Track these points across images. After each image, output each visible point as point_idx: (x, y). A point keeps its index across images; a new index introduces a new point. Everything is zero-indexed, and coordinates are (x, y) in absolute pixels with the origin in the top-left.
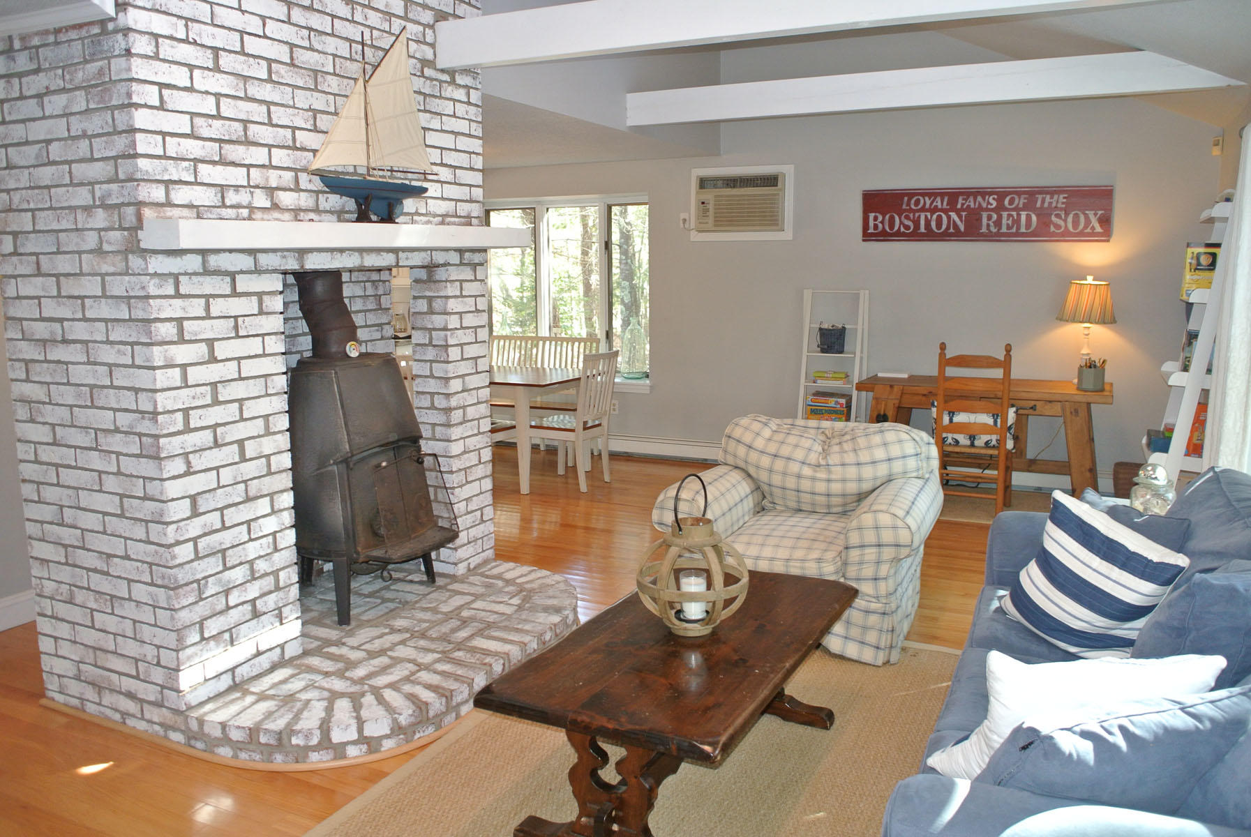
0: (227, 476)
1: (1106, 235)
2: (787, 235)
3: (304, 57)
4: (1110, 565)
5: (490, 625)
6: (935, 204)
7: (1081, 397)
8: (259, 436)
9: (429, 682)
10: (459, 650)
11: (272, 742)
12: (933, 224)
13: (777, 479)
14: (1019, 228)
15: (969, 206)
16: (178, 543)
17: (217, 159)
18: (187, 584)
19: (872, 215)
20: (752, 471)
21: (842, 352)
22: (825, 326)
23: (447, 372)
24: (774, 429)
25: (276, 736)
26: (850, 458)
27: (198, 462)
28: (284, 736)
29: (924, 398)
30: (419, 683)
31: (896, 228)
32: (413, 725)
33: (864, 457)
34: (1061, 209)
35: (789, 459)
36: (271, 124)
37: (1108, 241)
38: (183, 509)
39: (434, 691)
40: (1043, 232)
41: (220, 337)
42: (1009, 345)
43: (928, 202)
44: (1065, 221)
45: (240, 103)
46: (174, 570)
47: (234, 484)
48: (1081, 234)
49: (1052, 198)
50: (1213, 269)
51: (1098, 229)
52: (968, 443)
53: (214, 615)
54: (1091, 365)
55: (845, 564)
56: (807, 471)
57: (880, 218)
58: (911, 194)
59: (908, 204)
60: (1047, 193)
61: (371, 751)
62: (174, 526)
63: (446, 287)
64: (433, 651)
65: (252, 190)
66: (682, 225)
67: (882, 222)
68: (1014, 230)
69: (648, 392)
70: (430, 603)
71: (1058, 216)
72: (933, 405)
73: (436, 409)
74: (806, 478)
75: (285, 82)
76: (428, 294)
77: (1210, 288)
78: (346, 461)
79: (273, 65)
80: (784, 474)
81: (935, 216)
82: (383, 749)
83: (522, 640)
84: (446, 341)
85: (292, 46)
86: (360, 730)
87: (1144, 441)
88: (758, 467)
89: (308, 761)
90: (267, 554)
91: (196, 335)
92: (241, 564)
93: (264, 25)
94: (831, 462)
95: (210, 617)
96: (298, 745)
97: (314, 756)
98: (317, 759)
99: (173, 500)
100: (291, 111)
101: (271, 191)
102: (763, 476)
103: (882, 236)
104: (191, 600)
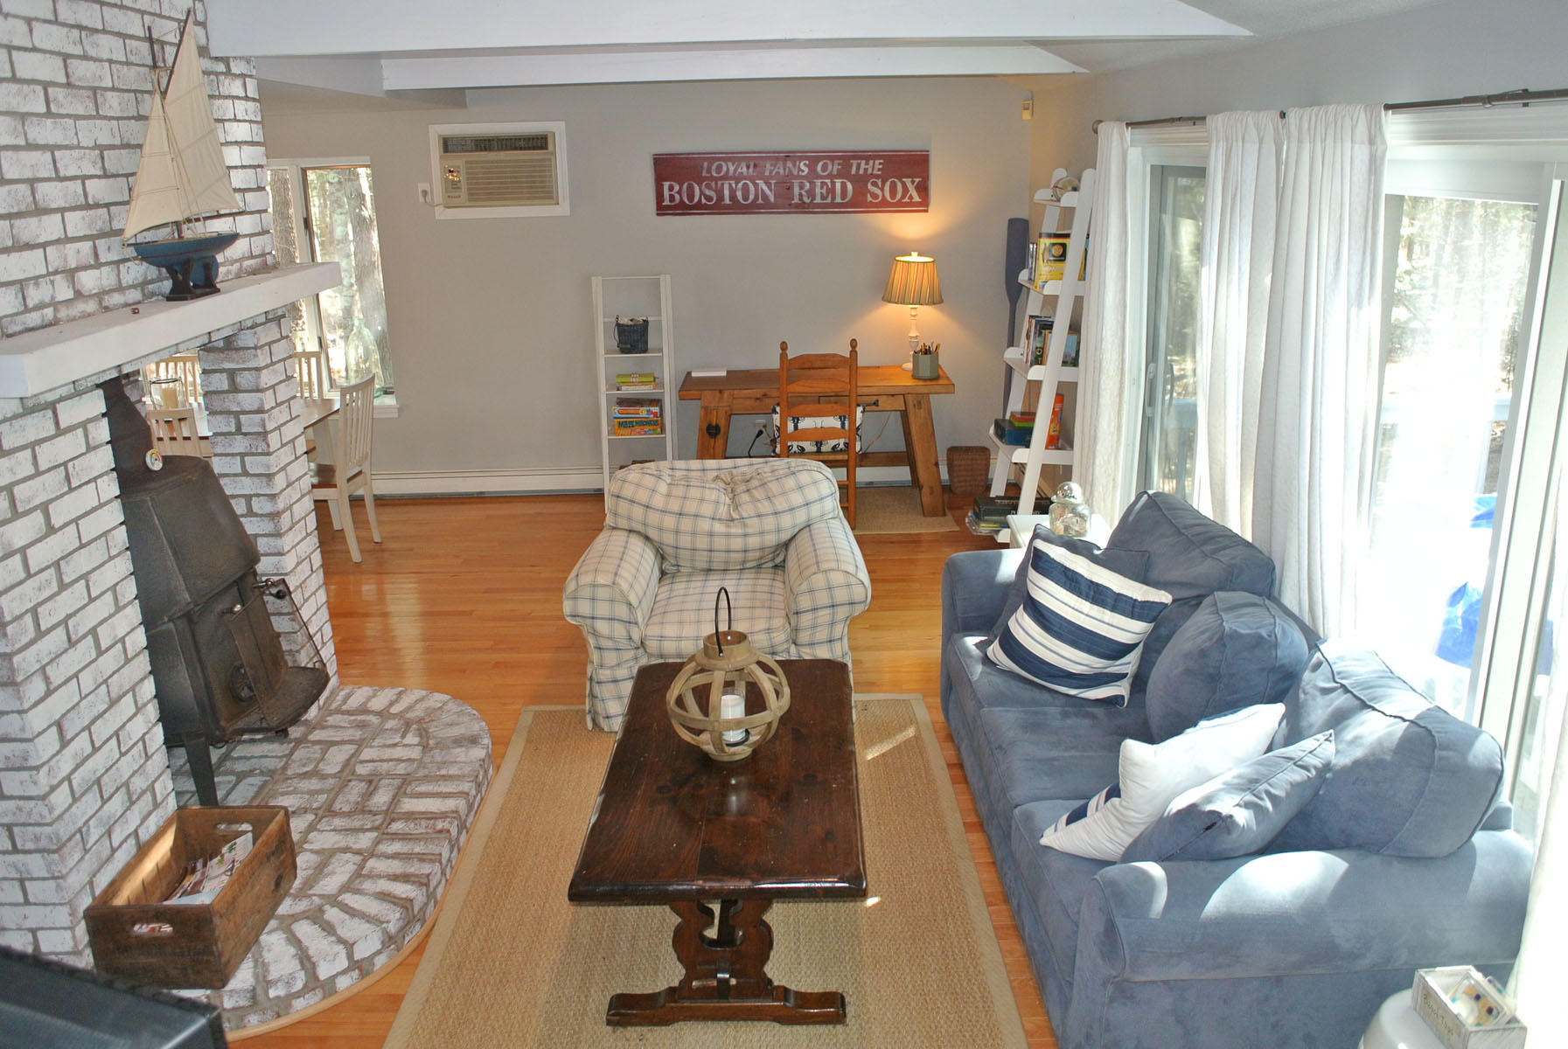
0: (87, 680)
1: (924, 205)
2: (563, 209)
3: (82, 70)
4: (1101, 609)
5: (406, 780)
6: (739, 170)
7: (921, 387)
8: (111, 616)
9: (391, 871)
10: (393, 820)
11: (243, 1003)
12: (739, 194)
13: (685, 541)
14: (834, 198)
15: (778, 173)
16: (53, 789)
17: (10, 243)
18: (69, 839)
19: (666, 185)
20: (653, 534)
21: (645, 351)
22: (625, 321)
23: (268, 467)
24: (669, 481)
25: (248, 995)
26: (765, 507)
27: (56, 674)
28: (259, 991)
29: (758, 403)
30: (379, 877)
31: (696, 200)
32: (402, 929)
33: (780, 504)
34: (878, 177)
35: (697, 516)
36: (60, 179)
37: (926, 211)
38: (50, 741)
39: (406, 882)
40: (859, 203)
41: (53, 496)
42: (854, 340)
43: (732, 169)
44: (882, 189)
45: (23, 155)
46: (54, 826)
47: (96, 689)
48: (900, 204)
49: (867, 164)
50: (1064, 260)
51: (916, 199)
52: (815, 449)
53: (101, 867)
54: (927, 351)
55: (796, 630)
56: (719, 527)
57: (677, 188)
58: (712, 158)
59: (709, 171)
60: (861, 158)
61: (364, 974)
62: (46, 768)
63: (256, 356)
64: (362, 830)
65: (52, 278)
66: (421, 199)
67: (679, 192)
68: (829, 200)
69: (396, 416)
70: (304, 766)
71: (875, 184)
72: (774, 411)
73: (256, 515)
74: (719, 535)
75: (64, 112)
76: (227, 365)
77: (1061, 279)
78: (188, 616)
79: (50, 90)
80: (694, 534)
81: (740, 185)
82: (375, 969)
83: (460, 789)
84: (264, 426)
85: (66, 57)
86: (350, 956)
87: (992, 430)
88: (661, 529)
89: (292, 1011)
90: (141, 766)
91: (29, 502)
92: (118, 789)
93: (31, 31)
94: (745, 515)
95: (99, 871)
96: (278, 997)
97: (299, 1004)
98: (303, 1006)
99: (39, 734)
100: (76, 153)
101: (71, 274)
102: (668, 539)
103: (681, 209)
104: (77, 857)
